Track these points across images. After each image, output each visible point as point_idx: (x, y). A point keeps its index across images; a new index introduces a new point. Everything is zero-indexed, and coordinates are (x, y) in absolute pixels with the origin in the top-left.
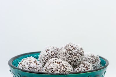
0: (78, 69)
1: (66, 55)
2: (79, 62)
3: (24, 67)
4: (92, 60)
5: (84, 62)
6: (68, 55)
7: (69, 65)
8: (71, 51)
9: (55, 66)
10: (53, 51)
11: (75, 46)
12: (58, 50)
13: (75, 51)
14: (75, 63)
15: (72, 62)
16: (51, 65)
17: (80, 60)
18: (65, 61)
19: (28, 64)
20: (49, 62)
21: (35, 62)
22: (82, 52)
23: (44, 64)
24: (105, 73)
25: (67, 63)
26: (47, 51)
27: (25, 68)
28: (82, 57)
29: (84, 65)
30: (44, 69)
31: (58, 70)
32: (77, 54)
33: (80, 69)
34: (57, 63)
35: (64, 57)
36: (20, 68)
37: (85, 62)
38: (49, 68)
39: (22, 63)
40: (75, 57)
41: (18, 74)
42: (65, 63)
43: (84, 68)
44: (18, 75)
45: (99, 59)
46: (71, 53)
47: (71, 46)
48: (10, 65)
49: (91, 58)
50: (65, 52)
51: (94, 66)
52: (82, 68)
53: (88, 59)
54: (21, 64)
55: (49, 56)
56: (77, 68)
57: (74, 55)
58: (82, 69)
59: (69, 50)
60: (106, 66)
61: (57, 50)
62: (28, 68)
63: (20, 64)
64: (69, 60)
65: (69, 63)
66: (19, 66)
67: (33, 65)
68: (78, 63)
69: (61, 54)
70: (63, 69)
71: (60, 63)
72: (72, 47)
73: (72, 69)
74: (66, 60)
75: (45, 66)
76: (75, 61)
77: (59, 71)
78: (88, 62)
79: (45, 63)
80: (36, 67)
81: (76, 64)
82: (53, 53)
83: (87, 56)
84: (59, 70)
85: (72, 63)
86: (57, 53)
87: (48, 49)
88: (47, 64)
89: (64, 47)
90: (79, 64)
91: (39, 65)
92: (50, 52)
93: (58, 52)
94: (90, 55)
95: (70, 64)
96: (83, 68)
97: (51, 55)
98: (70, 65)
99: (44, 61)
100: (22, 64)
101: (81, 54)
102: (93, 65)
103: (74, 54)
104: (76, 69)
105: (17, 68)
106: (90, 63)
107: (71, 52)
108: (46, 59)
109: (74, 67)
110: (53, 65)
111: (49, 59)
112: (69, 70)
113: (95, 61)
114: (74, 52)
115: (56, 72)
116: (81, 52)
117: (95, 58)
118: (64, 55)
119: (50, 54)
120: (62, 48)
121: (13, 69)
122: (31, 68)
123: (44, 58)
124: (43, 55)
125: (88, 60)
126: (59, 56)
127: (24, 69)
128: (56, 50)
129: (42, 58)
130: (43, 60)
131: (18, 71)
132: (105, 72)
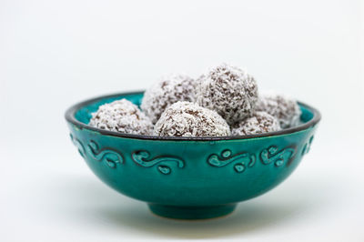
0: (243, 131)
1: (212, 95)
2: (245, 111)
3: (105, 125)
4: (278, 111)
5: (258, 113)
6: (218, 93)
7: (220, 119)
8: (226, 83)
9: (185, 120)
10: (179, 85)
11: (235, 72)
12: (193, 83)
13: (235, 83)
14: (236, 115)
15: (228, 111)
16: (175, 117)
17: (249, 107)
18: (210, 108)
19: (117, 117)
20: (170, 111)
21: (135, 113)
22: (253, 88)
23: (155, 118)
24: (310, 142)
25: (216, 113)
26: (164, 84)
27: (109, 127)
28: (253, 98)
29: (259, 120)
30: (157, 128)
31: (191, 131)
32: (242, 93)
33: (247, 130)
34: (191, 112)
35: (207, 100)
36: (96, 126)
37: (262, 114)
38: (169, 125)
39: (101, 115)
40: (235, 98)
41: (92, 141)
42: (211, 115)
43: (257, 129)
44: (91, 144)
45: (297, 107)
46: (225, 90)
47: (226, 71)
48: (69, 120)
49: (275, 104)
50: (211, 86)
51: (283, 125)
52: (252, 126)
53: (269, 105)
54: (98, 117)
55: (170, 98)
56: (241, 128)
57: (232, 95)
58: (252, 130)
59: (221, 81)
60: (314, 124)
61: (190, 84)
62: (116, 128)
63: (94, 117)
64: (221, 107)
65: (219, 113)
66: (94, 123)
67: (128, 120)
68: (242, 114)
69: (199, 93)
70: (205, 129)
71: (197, 112)
72: (227, 74)
73: (226, 128)
74: (212, 105)
75: (160, 121)
76: (235, 110)
77: (194, 134)
78: (269, 113)
79: (158, 116)
80: (136, 126)
81: (238, 116)
82: (180, 90)
83: (266, 99)
84: (195, 129)
85: (229, 114)
86: (190, 90)
87: (165, 79)
88: (164, 116)
89: (206, 73)
90: (246, 118)
91: (144, 121)
92: (170, 87)
93: (191, 87)
94: (274, 96)
95: (223, 116)
96: (254, 127)
97: (175, 94)
98: (223, 120)
99: (157, 111)
100: (102, 118)
101: (251, 92)
102: (281, 123)
103: (232, 91)
104: (239, 131)
105: (87, 128)
106: (273, 115)
107: (224, 86)
108: (163, 104)
109: (234, 124)
110: (179, 118)
111: (169, 105)
112: (221, 132)
113: (287, 112)
114: (233, 85)
115: (188, 135)
116: (251, 86)
117: (285, 105)
118: (208, 94)
119: (173, 93)
120: (202, 77)
121: (77, 129)
122: (123, 127)
123: (156, 104)
124: (152, 96)
125: (268, 109)
126: (196, 96)
127: (107, 129)
128: (186, 83)
129: (152, 104)
130: (153, 109)
131: (91, 135)
132: (312, 138)
